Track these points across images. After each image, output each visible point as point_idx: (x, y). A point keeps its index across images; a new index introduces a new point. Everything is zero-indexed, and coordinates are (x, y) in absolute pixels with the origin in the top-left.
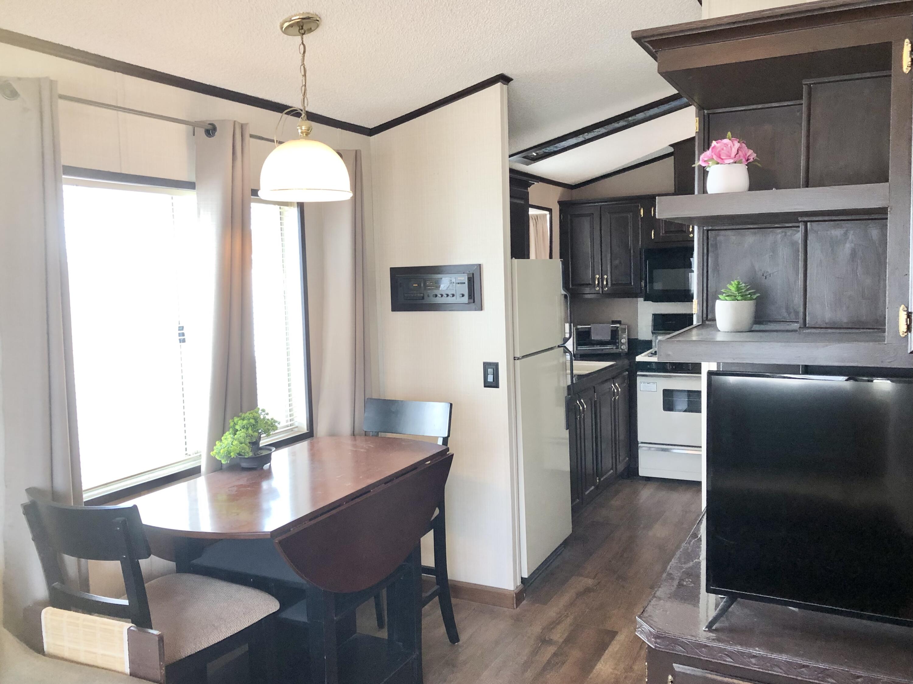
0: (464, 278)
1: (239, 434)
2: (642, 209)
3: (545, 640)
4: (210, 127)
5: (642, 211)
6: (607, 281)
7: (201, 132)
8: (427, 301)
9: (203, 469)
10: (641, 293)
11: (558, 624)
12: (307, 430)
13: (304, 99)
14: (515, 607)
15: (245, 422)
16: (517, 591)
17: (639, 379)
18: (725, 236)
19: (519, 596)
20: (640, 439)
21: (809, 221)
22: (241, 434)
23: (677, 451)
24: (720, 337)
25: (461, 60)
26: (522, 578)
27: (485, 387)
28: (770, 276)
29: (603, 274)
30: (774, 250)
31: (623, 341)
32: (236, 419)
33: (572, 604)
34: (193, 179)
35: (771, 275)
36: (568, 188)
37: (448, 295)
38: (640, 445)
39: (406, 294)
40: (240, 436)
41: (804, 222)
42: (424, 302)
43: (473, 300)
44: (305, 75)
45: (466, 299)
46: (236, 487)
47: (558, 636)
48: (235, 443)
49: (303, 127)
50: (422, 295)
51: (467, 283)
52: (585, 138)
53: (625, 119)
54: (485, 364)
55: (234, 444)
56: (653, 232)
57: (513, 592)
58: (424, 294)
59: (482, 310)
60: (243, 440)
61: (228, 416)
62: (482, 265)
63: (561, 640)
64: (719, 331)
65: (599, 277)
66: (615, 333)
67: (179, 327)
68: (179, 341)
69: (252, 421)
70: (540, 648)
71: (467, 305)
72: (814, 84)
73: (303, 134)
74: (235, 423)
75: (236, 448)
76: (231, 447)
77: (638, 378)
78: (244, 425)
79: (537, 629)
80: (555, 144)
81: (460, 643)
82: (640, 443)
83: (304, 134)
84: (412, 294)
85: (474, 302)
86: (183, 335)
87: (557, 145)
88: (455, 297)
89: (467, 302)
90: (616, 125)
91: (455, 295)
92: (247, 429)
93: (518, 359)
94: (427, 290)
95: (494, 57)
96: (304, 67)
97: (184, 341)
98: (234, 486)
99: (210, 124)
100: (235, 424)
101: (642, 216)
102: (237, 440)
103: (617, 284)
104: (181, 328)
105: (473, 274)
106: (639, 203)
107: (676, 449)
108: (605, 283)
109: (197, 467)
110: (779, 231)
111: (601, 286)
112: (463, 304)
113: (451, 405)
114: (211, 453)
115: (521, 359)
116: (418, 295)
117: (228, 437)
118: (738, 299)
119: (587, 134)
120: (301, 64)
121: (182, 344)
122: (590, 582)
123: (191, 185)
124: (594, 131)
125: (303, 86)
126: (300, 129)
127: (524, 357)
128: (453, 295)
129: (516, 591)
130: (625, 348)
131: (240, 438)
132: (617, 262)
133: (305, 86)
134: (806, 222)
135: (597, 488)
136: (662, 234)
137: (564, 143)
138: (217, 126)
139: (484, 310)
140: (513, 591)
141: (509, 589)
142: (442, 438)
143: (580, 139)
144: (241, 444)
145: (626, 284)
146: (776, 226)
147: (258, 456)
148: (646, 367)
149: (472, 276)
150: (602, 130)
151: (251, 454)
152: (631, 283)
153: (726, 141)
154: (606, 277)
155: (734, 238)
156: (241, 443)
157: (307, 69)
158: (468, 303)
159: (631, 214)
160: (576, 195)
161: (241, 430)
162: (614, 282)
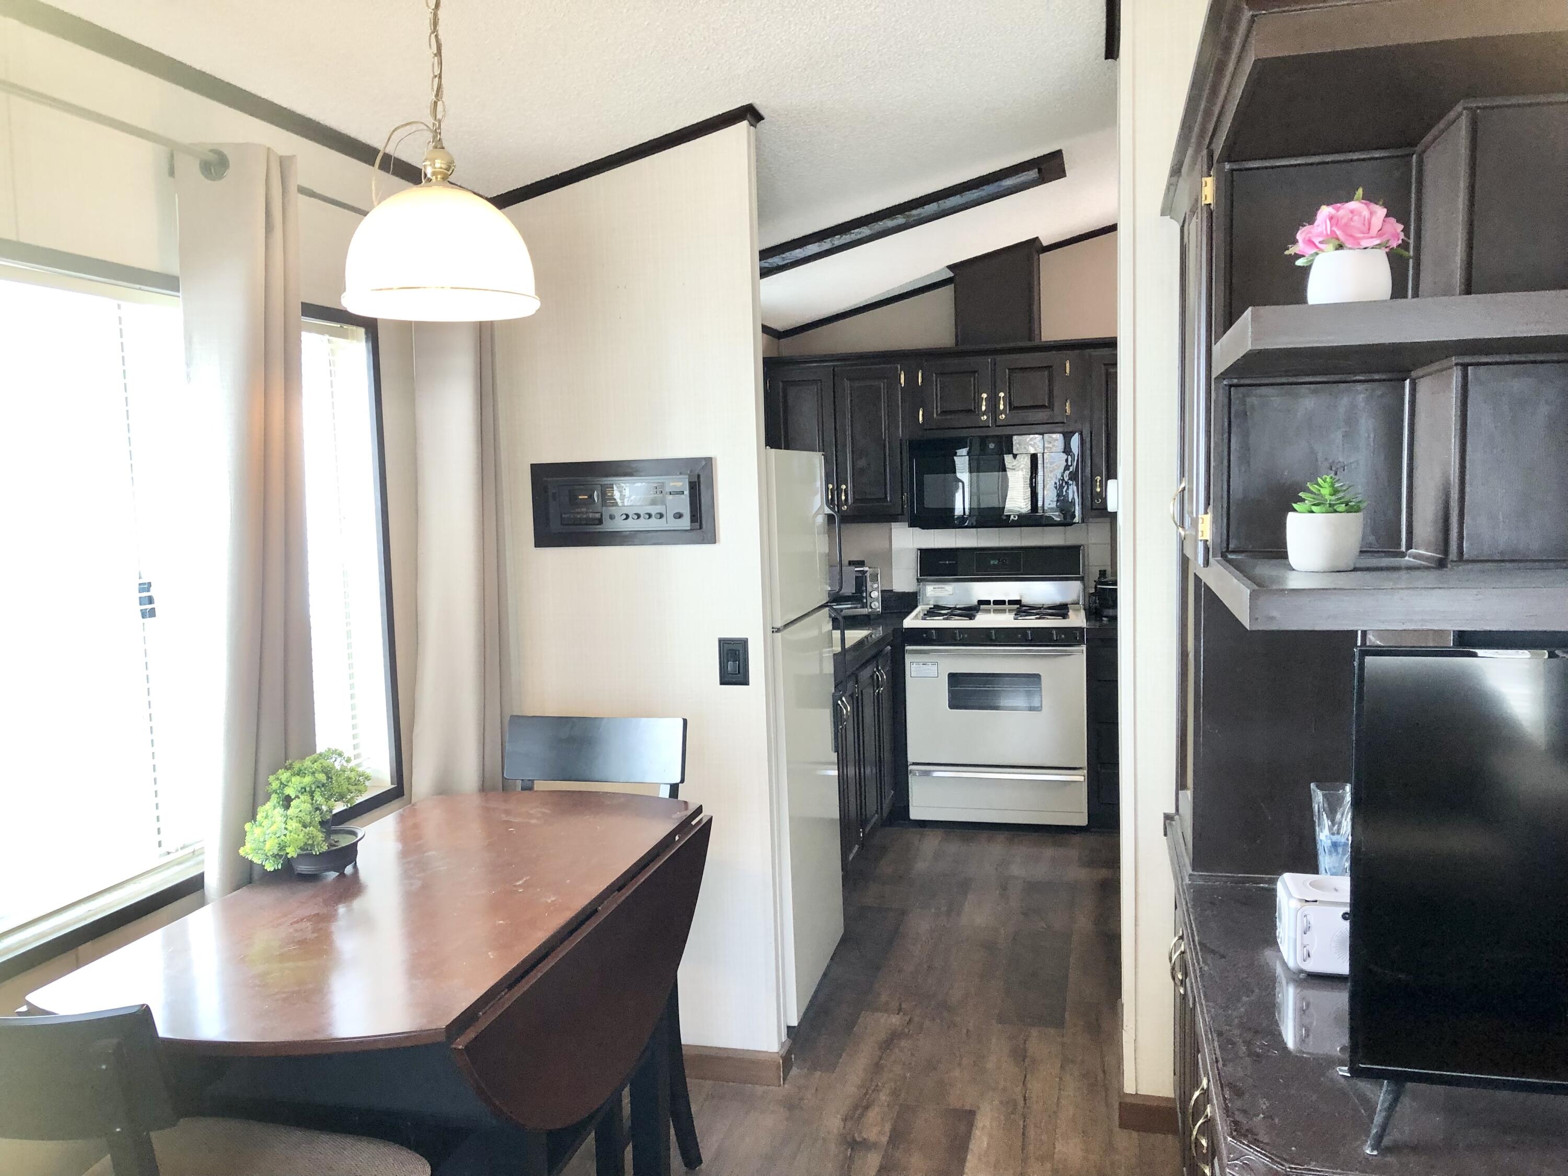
0: (681, 483)
1: (298, 807)
2: (902, 372)
3: (854, 1140)
4: (212, 157)
5: (902, 376)
6: (846, 495)
7: (190, 168)
8: (609, 526)
9: (212, 883)
10: (902, 514)
11: (867, 1108)
12: (392, 784)
13: (436, 103)
14: (782, 1083)
15: (308, 780)
16: (783, 1052)
17: (908, 659)
18: (1261, 396)
19: (787, 1060)
20: (911, 758)
21: (1471, 364)
22: (300, 806)
23: (939, 773)
24: (1294, 582)
25: (695, 67)
26: (789, 1027)
27: (722, 683)
28: (1344, 470)
29: (839, 482)
30: (1351, 421)
31: (875, 594)
32: (284, 775)
33: (877, 1067)
34: (173, 268)
35: (1346, 468)
36: (774, 336)
37: (650, 516)
38: (910, 768)
39: (565, 514)
40: (300, 811)
41: (1462, 365)
42: (599, 528)
43: (698, 524)
44: (439, 53)
45: (686, 523)
46: (308, 920)
47: (875, 1130)
48: (293, 825)
49: (436, 161)
50: (598, 516)
51: (687, 492)
52: (833, 244)
53: (907, 213)
54: (722, 642)
55: (290, 828)
56: (921, 413)
57: (777, 1055)
58: (602, 515)
59: (715, 543)
60: (308, 819)
61: (263, 769)
62: (716, 459)
63: (884, 1139)
64: (1294, 570)
65: (833, 487)
66: (860, 582)
67: (140, 584)
68: (140, 614)
69: (322, 777)
70: (851, 1158)
71: (687, 533)
72: (1485, 108)
73: (437, 178)
74: (281, 783)
75: (296, 836)
76: (285, 835)
77: (907, 656)
78: (302, 785)
79: (833, 1123)
80: (783, 253)
81: (703, 1166)
82: (911, 765)
83: (439, 177)
84: (578, 513)
85: (701, 528)
86: (150, 600)
87: (787, 254)
88: (664, 519)
89: (689, 528)
90: (889, 223)
91: (665, 516)
92: (312, 794)
93: (778, 630)
94: (610, 506)
95: (754, 67)
96: (436, 36)
97: (152, 613)
98: (302, 920)
99: (211, 151)
100: (283, 785)
101: (903, 386)
102: (294, 820)
103: (862, 500)
104: (146, 587)
105: (699, 476)
106: (898, 363)
107: (938, 771)
108: (843, 498)
109: (196, 877)
110: (1360, 387)
111: (836, 503)
112: (679, 533)
113: (685, 721)
114: (242, 852)
115: (782, 630)
116: (591, 515)
117: (270, 812)
118: (1338, 510)
119: (839, 236)
120: (430, 31)
121: (148, 620)
122: (895, 1020)
123: (169, 283)
124: (853, 231)
125: (436, 76)
126: (431, 165)
127: (786, 626)
128: (661, 516)
129: (781, 1053)
130: (877, 606)
131: (301, 815)
132: (862, 463)
133: (440, 77)
134: (1465, 366)
135: (862, 846)
136: (937, 415)
137: (798, 251)
138: (230, 158)
139: (719, 541)
140: (778, 1053)
141: (770, 1051)
142: (669, 786)
143: (826, 245)
144: (306, 828)
145: (878, 500)
146: (1358, 378)
147: (335, 848)
148: (922, 637)
149: (696, 480)
150: (865, 231)
151: (325, 848)
152: (886, 497)
153: (1353, 205)
154: (844, 487)
155: (1278, 400)
156: (305, 826)
157: (443, 41)
158: (691, 530)
159: (886, 381)
160: (788, 348)
161: (297, 797)
162: (857, 497)
